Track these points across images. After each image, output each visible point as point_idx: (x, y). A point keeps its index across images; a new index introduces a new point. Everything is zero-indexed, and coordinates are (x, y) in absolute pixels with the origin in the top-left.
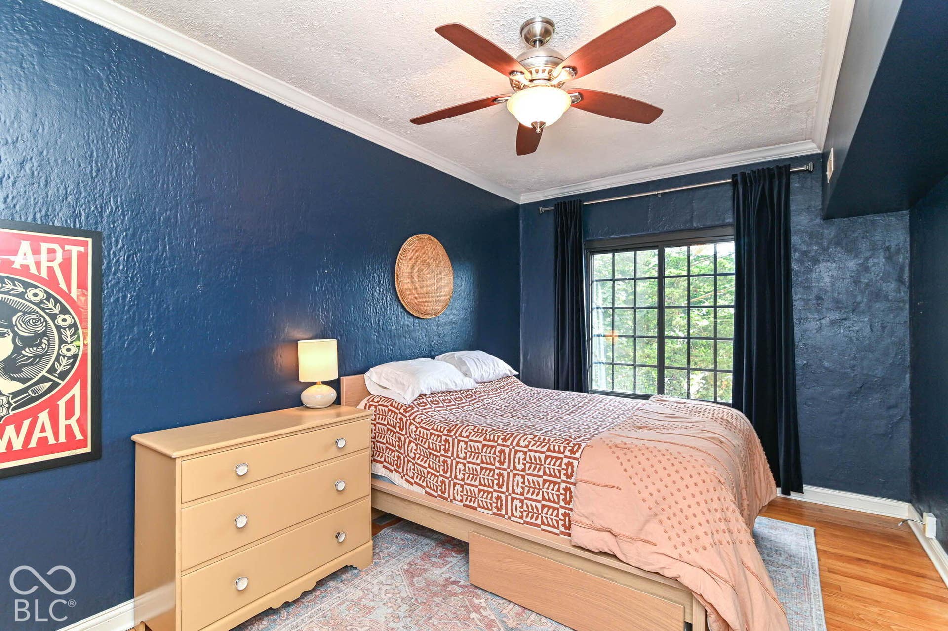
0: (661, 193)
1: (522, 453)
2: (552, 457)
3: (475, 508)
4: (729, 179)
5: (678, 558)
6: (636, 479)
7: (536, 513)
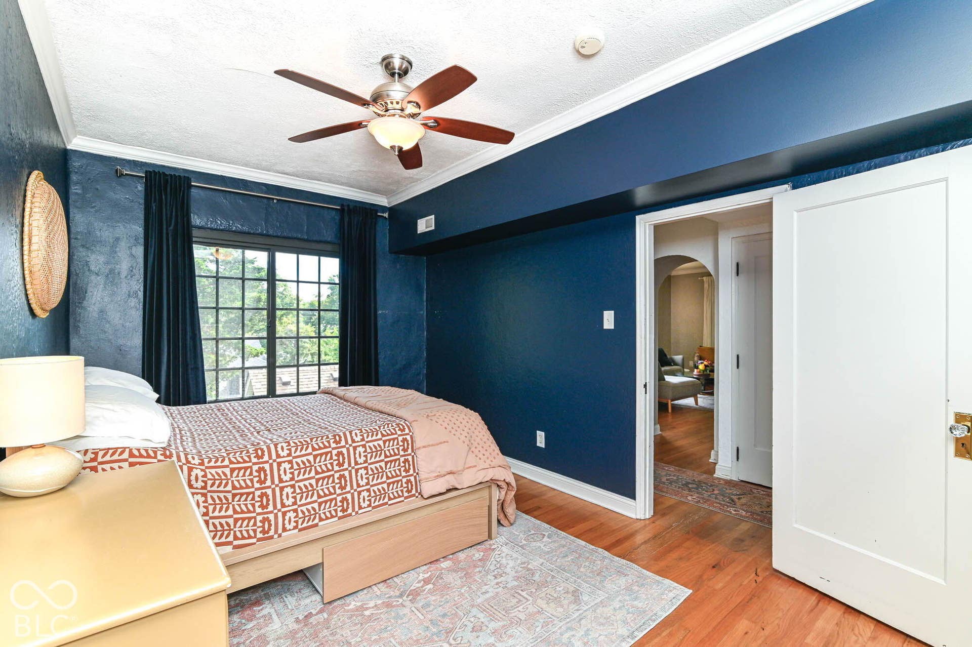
0: (278, 200)
1: (361, 447)
2: (389, 440)
3: (316, 525)
4: (338, 206)
5: (489, 467)
6: (453, 432)
7: (382, 494)
